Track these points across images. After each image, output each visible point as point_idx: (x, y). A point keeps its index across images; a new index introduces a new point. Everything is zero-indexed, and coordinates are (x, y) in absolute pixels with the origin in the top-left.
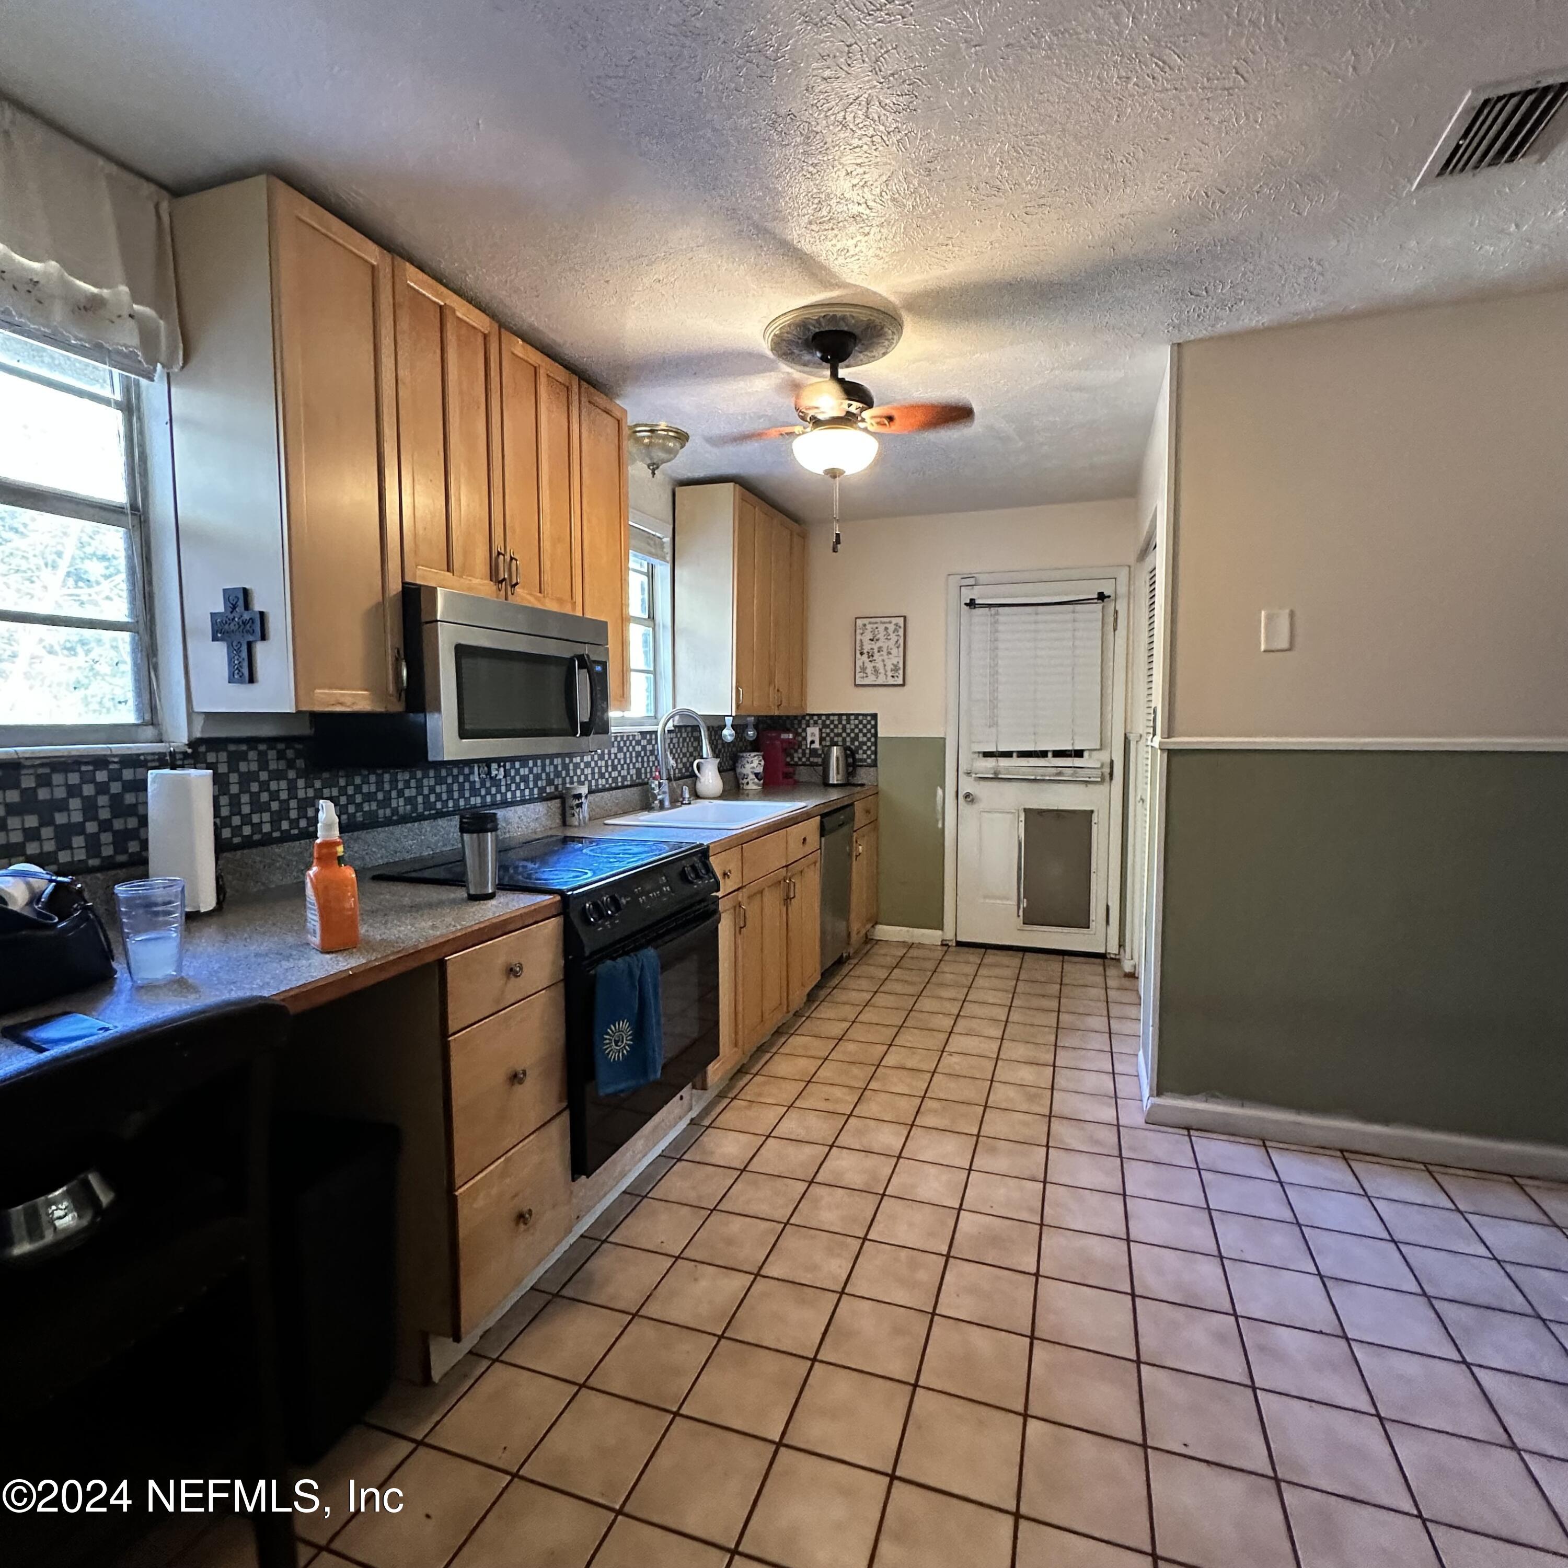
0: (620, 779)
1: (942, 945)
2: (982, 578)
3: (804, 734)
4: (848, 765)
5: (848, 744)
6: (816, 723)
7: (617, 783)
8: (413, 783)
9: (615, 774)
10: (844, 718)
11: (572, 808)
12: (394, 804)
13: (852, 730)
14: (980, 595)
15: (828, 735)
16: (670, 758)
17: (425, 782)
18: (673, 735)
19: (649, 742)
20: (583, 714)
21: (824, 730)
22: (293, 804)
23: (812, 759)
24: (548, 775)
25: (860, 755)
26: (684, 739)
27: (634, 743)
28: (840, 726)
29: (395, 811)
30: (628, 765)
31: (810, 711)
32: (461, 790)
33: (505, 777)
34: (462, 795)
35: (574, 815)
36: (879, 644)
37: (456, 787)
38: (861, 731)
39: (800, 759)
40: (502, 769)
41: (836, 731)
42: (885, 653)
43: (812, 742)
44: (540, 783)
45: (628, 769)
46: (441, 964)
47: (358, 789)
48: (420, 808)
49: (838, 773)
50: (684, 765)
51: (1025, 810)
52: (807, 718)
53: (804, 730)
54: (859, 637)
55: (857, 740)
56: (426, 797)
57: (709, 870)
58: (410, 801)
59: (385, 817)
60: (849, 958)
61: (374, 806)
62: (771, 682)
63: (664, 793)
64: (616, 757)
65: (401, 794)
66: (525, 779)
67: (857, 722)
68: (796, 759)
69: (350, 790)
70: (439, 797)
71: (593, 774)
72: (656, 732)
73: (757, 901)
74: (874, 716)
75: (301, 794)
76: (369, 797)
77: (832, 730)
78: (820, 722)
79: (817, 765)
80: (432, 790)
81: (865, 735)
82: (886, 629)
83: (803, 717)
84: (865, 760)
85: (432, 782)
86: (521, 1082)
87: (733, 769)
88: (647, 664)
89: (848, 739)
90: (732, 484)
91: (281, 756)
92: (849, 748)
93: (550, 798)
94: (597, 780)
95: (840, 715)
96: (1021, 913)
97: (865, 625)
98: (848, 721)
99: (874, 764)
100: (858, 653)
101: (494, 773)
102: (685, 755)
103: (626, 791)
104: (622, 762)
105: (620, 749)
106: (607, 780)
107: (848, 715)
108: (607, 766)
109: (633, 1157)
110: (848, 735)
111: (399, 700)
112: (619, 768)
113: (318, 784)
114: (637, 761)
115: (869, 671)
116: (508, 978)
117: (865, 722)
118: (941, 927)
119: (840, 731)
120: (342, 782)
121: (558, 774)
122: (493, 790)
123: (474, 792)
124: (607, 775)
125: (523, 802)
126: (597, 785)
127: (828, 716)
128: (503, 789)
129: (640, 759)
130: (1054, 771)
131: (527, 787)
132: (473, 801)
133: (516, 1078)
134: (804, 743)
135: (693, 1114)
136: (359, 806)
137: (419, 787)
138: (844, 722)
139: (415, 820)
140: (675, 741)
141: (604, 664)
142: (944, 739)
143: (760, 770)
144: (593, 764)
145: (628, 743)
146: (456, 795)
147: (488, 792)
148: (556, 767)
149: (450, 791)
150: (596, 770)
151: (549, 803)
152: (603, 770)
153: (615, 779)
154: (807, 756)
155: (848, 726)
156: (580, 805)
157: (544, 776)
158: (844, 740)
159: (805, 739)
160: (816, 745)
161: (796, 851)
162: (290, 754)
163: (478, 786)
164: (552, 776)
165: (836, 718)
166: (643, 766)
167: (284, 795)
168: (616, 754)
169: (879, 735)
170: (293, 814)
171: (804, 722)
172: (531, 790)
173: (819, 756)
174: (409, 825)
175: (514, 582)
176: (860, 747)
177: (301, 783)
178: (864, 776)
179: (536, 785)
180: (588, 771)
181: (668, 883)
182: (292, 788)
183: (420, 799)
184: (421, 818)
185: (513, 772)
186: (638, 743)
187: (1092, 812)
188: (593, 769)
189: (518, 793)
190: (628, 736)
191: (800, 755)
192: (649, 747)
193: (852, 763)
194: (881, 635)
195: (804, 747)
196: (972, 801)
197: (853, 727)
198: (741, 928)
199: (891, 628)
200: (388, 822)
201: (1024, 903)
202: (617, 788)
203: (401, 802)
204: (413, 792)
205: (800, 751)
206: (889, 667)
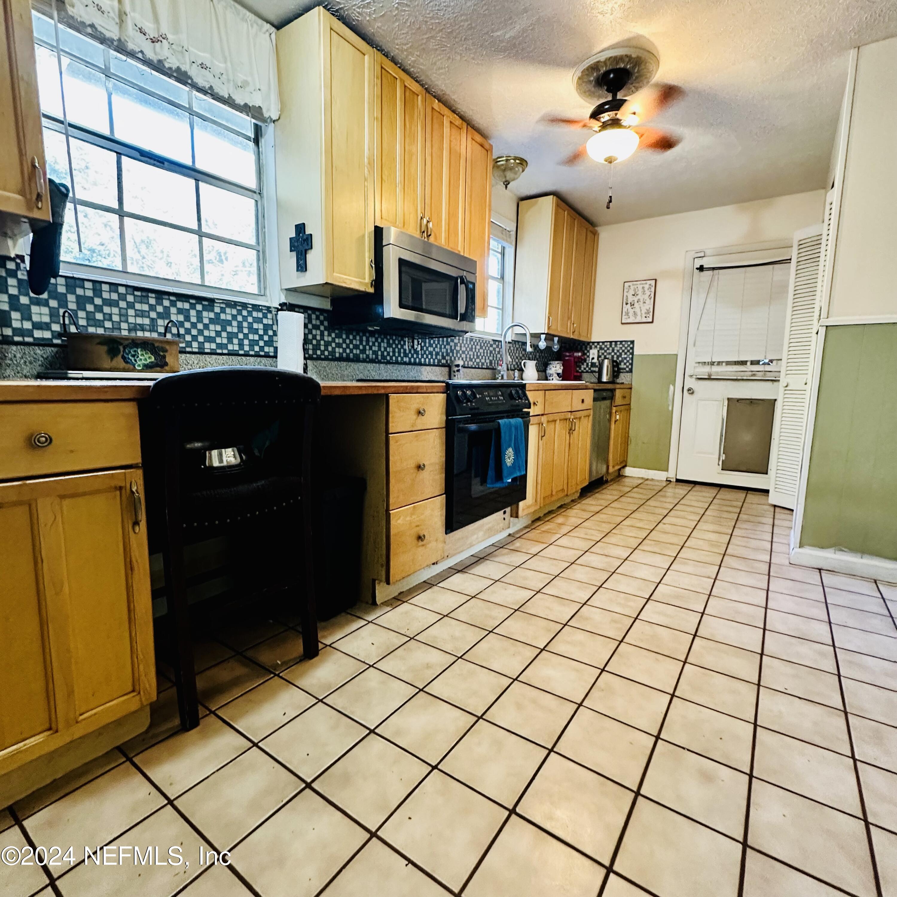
0: (480, 364)
1: (667, 481)
2: (708, 252)
3: (588, 354)
4: (614, 371)
5: (615, 359)
6: (596, 347)
7: (479, 365)
8: (377, 344)
9: (478, 360)
10: (613, 343)
11: (454, 372)
12: (367, 352)
13: (618, 351)
14: (706, 263)
15: (603, 354)
16: (509, 357)
17: (382, 344)
18: (511, 345)
19: (498, 346)
20: (461, 308)
21: (600, 351)
22: (322, 343)
23: (592, 369)
24: (443, 353)
25: (622, 366)
26: (517, 349)
27: (489, 345)
28: (611, 349)
29: (368, 356)
30: (485, 357)
31: (593, 340)
32: (399, 353)
33: (421, 350)
34: (399, 355)
35: (455, 376)
36: (638, 297)
37: (397, 350)
38: (623, 351)
39: (585, 369)
40: (419, 346)
41: (608, 351)
42: (641, 303)
43: (593, 359)
44: (438, 357)
45: (485, 359)
46: (387, 397)
47: (351, 342)
48: (380, 357)
49: (607, 374)
50: (517, 363)
51: (728, 399)
52: (591, 344)
53: (588, 352)
54: (625, 294)
55: (621, 356)
56: (382, 353)
57: (525, 395)
58: (375, 353)
59: (363, 358)
60: (607, 482)
61: (358, 352)
62: (569, 318)
63: (504, 371)
64: (479, 351)
65: (371, 348)
66: (431, 353)
67: (621, 346)
68: (582, 369)
69: (348, 341)
70: (388, 354)
71: (466, 358)
72: (501, 341)
73: (552, 426)
74: (632, 342)
75: (326, 338)
76: (356, 347)
77: (605, 351)
78: (598, 346)
79: (595, 372)
80: (385, 349)
81: (625, 354)
82: (643, 288)
83: (589, 343)
84: (625, 369)
85: (386, 345)
86: (423, 469)
87: (545, 371)
88: (498, 304)
89: (615, 356)
90: (552, 196)
91: (318, 318)
92: (616, 362)
93: (443, 366)
94: (468, 362)
95: (611, 342)
96: (721, 463)
97: (630, 286)
98: (616, 345)
99: (631, 371)
100: (624, 304)
101: (416, 347)
102: (517, 358)
103: (484, 370)
104: (482, 354)
105: (481, 348)
106: (474, 363)
107: (616, 342)
108: (474, 355)
109: (477, 538)
110: (615, 354)
111: (371, 287)
112: (480, 357)
113: (333, 335)
114: (490, 356)
115: (630, 314)
116: (418, 415)
117: (626, 346)
118: (667, 470)
119: (611, 351)
120: (344, 336)
121: (448, 355)
122: (415, 356)
123: (406, 355)
124: (474, 360)
125: (429, 365)
126: (468, 364)
127: (603, 343)
128: (420, 356)
129: (492, 355)
130: (750, 373)
131: (432, 357)
132: (405, 359)
133: (420, 467)
134: (588, 359)
135: (511, 531)
136: (351, 351)
137: (379, 346)
138: (613, 346)
139: (376, 363)
140: (512, 348)
141: (474, 284)
142: (677, 355)
143: (560, 371)
144: (466, 352)
145: (486, 345)
146: (397, 354)
147: (412, 356)
148: (447, 350)
149: (394, 352)
150: (468, 356)
151: (443, 368)
152: (472, 357)
153: (478, 364)
154: (589, 366)
155: (616, 348)
156: (458, 371)
157: (440, 354)
158: (613, 357)
159: (588, 357)
160: (595, 360)
161: (578, 406)
162: (322, 318)
163: (407, 352)
164: (445, 354)
165: (609, 343)
166: (493, 359)
167: (318, 338)
168: (479, 350)
169: (635, 353)
170: (322, 348)
171: (588, 346)
172: (434, 360)
173: (597, 366)
174: (374, 364)
175: (429, 234)
176: (622, 361)
177: (326, 333)
178: (623, 378)
179: (436, 358)
180: (463, 356)
181: (502, 395)
182: (322, 335)
183: (380, 353)
184: (380, 362)
185: (425, 348)
186: (491, 346)
187: (775, 400)
188: (466, 355)
189: (427, 360)
190: (486, 341)
191: (585, 366)
192: (497, 350)
193: (616, 370)
194: (640, 292)
195: (587, 362)
196: (693, 393)
197: (618, 349)
198: (542, 437)
199: (647, 286)
200: (364, 361)
201: (723, 457)
202: (479, 368)
203: (371, 352)
204: (376, 349)
205: (585, 364)
206: (644, 311)
